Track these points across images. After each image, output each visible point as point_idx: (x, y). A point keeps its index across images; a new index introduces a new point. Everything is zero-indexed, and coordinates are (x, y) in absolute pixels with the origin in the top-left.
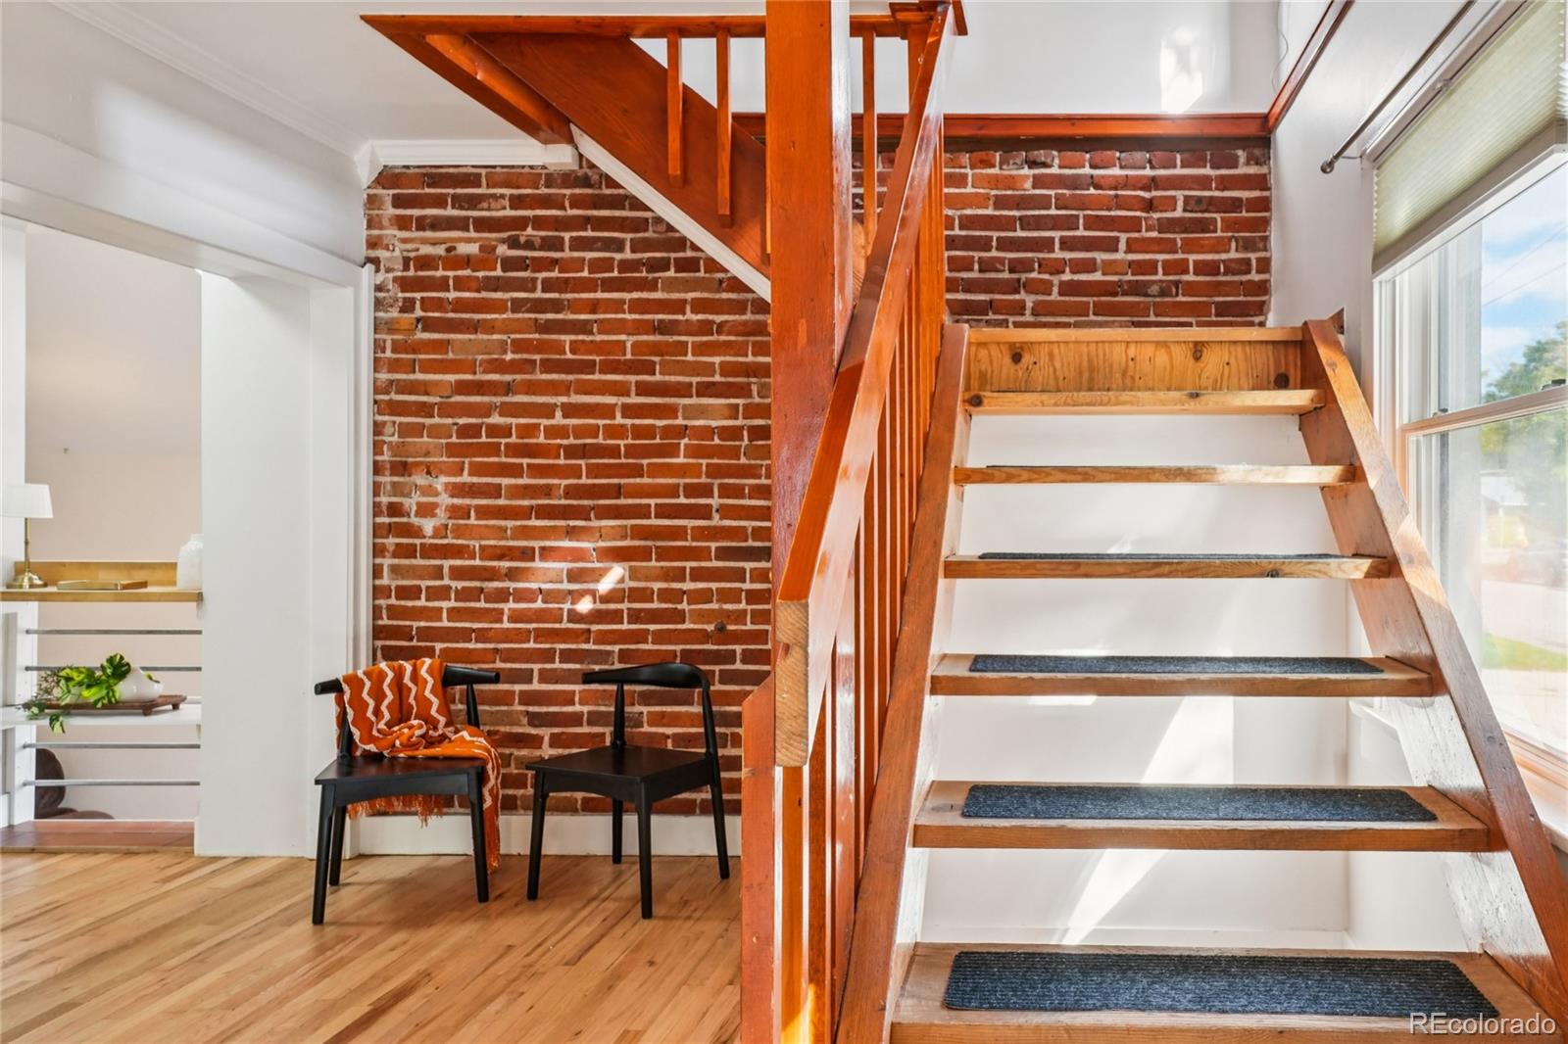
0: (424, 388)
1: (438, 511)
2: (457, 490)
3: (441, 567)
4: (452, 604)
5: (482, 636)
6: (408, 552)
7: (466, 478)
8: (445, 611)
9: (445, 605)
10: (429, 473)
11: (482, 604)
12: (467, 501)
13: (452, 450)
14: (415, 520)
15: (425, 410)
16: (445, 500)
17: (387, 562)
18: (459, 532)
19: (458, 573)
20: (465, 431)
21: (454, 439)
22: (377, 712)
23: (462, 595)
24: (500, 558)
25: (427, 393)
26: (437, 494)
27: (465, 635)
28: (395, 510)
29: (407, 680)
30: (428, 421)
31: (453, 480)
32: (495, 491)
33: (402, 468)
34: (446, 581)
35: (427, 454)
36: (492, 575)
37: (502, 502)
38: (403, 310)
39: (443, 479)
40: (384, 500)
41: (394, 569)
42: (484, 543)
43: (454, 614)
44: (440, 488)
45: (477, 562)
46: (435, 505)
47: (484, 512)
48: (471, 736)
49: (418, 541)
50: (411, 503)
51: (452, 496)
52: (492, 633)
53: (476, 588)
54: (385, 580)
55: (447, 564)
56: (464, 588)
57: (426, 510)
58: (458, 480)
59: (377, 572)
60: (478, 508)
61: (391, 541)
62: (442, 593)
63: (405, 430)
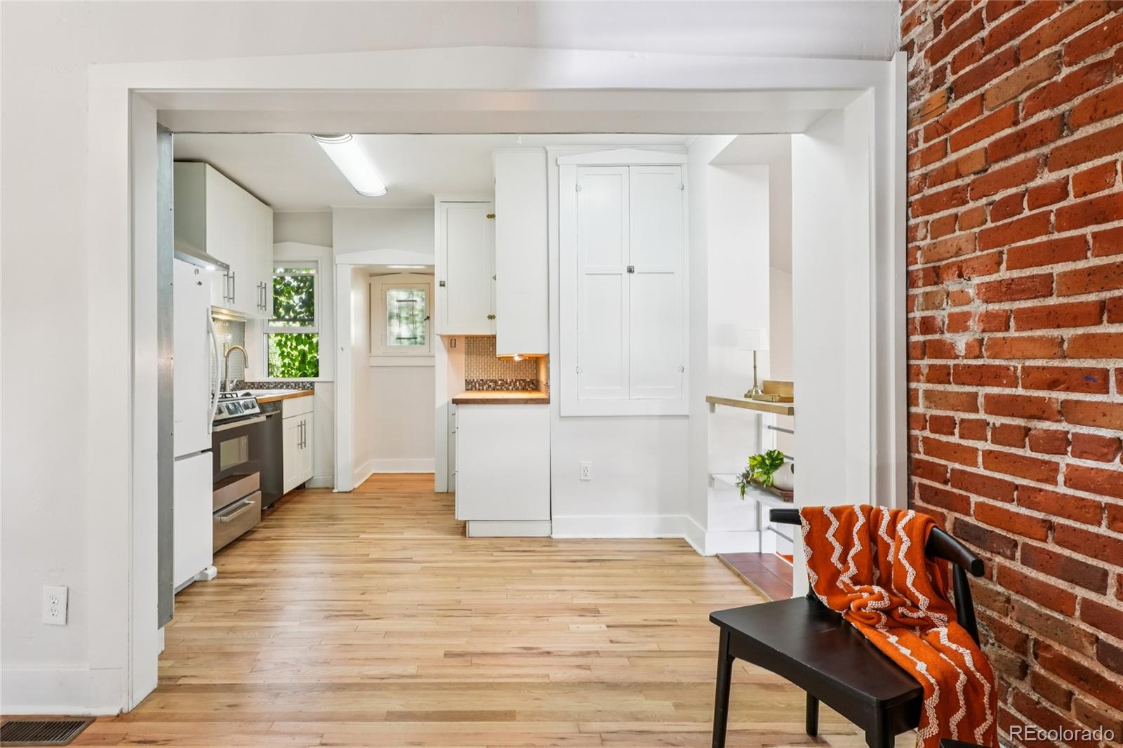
0: (956, 171)
1: (970, 323)
2: (994, 292)
3: (975, 396)
4: (988, 446)
5: (1028, 497)
6: (940, 375)
7: (1004, 274)
8: (980, 453)
9: (981, 445)
10: (960, 276)
11: (1027, 452)
12: (1006, 306)
13: (986, 240)
14: (948, 336)
15: (957, 197)
16: (978, 307)
17: (921, 387)
18: (997, 349)
19: (996, 405)
20: (1001, 209)
21: (989, 225)
22: (843, 559)
23: (1001, 435)
24: (1052, 385)
25: (959, 176)
26: (969, 301)
27: (1005, 491)
28: (928, 326)
29: (882, 531)
30: (961, 210)
31: (987, 279)
32: (1044, 286)
33: (935, 276)
34: (982, 415)
35: (958, 252)
36: (1041, 411)
37: (1053, 301)
38: (934, 87)
39: (977, 280)
40: (917, 314)
41: (929, 395)
42: (1029, 363)
43: (992, 459)
44: (971, 292)
45: (1020, 391)
46: (967, 315)
47: (1028, 319)
48: (950, 638)
49: (951, 362)
50: (941, 316)
51: (987, 301)
52: (1039, 498)
53: (1019, 427)
54: (919, 409)
55: (983, 391)
56: (1002, 425)
57: (959, 323)
58: (994, 277)
59: (911, 398)
60: (1020, 314)
61: (925, 363)
62: (975, 430)
63: (939, 228)
